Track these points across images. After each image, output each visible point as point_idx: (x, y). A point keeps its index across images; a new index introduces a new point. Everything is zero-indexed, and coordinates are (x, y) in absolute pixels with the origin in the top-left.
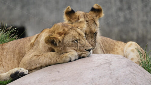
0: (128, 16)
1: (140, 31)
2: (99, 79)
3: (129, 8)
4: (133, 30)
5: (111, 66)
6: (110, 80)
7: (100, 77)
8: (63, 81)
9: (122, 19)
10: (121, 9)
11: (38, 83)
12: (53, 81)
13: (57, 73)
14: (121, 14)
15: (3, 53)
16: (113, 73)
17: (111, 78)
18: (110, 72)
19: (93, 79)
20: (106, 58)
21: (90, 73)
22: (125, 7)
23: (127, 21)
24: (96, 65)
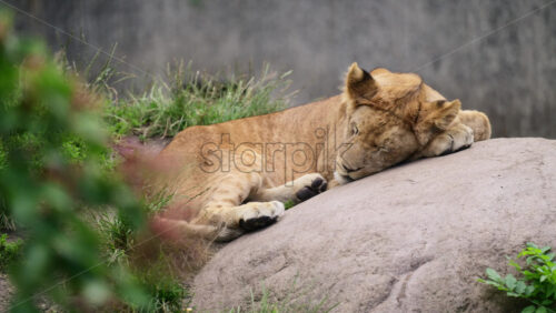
0: (510, 59)
1: (541, 96)
2: (516, 200)
3: (513, 38)
4: (523, 92)
5: (542, 168)
6: (543, 203)
7: (517, 194)
8: (426, 204)
9: (494, 66)
10: (492, 41)
11: (363, 208)
12: (398, 204)
13: (408, 184)
14: (492, 53)
15: (273, 135)
16: (548, 185)
17: (545, 197)
18: (540, 182)
19: (499, 200)
20: (530, 148)
21: (493, 184)
22: (504, 35)
23: (508, 70)
24: (505, 166)
